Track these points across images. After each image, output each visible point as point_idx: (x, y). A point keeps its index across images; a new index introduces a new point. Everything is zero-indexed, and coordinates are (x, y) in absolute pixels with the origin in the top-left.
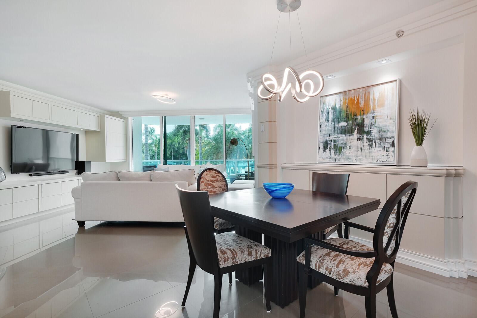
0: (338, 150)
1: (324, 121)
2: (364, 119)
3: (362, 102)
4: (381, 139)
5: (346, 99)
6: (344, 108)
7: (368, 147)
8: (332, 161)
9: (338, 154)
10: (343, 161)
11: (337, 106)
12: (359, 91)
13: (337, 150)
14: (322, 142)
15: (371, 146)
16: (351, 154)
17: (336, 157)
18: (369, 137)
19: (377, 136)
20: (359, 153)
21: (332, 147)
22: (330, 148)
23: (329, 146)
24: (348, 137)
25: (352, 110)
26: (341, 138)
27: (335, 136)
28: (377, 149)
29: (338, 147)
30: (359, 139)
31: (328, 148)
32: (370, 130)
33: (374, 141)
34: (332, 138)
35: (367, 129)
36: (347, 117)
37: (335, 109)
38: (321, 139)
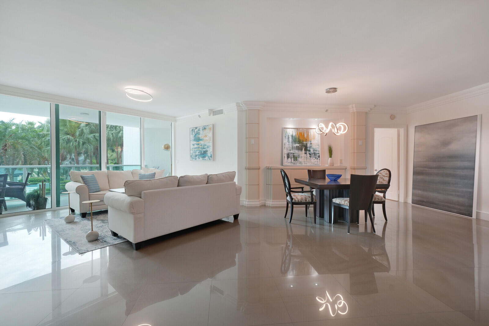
0: (295, 158)
1: (287, 142)
2: (307, 144)
3: (305, 135)
4: (314, 154)
5: (298, 132)
6: (297, 137)
7: (310, 158)
8: (292, 164)
9: (295, 160)
10: (298, 164)
11: (294, 135)
12: (304, 130)
14: (286, 154)
15: (310, 157)
16: (302, 160)
17: (295, 162)
18: (309, 152)
19: (313, 152)
20: (305, 160)
21: (292, 157)
22: (291, 157)
23: (290, 156)
24: (300, 152)
25: (301, 138)
26: (296, 152)
27: (293, 151)
28: (313, 158)
30: (305, 153)
32: (310, 149)
33: (312, 155)
34: (291, 152)
35: (308, 149)
36: (299, 142)
37: (292, 136)
38: (285, 152)
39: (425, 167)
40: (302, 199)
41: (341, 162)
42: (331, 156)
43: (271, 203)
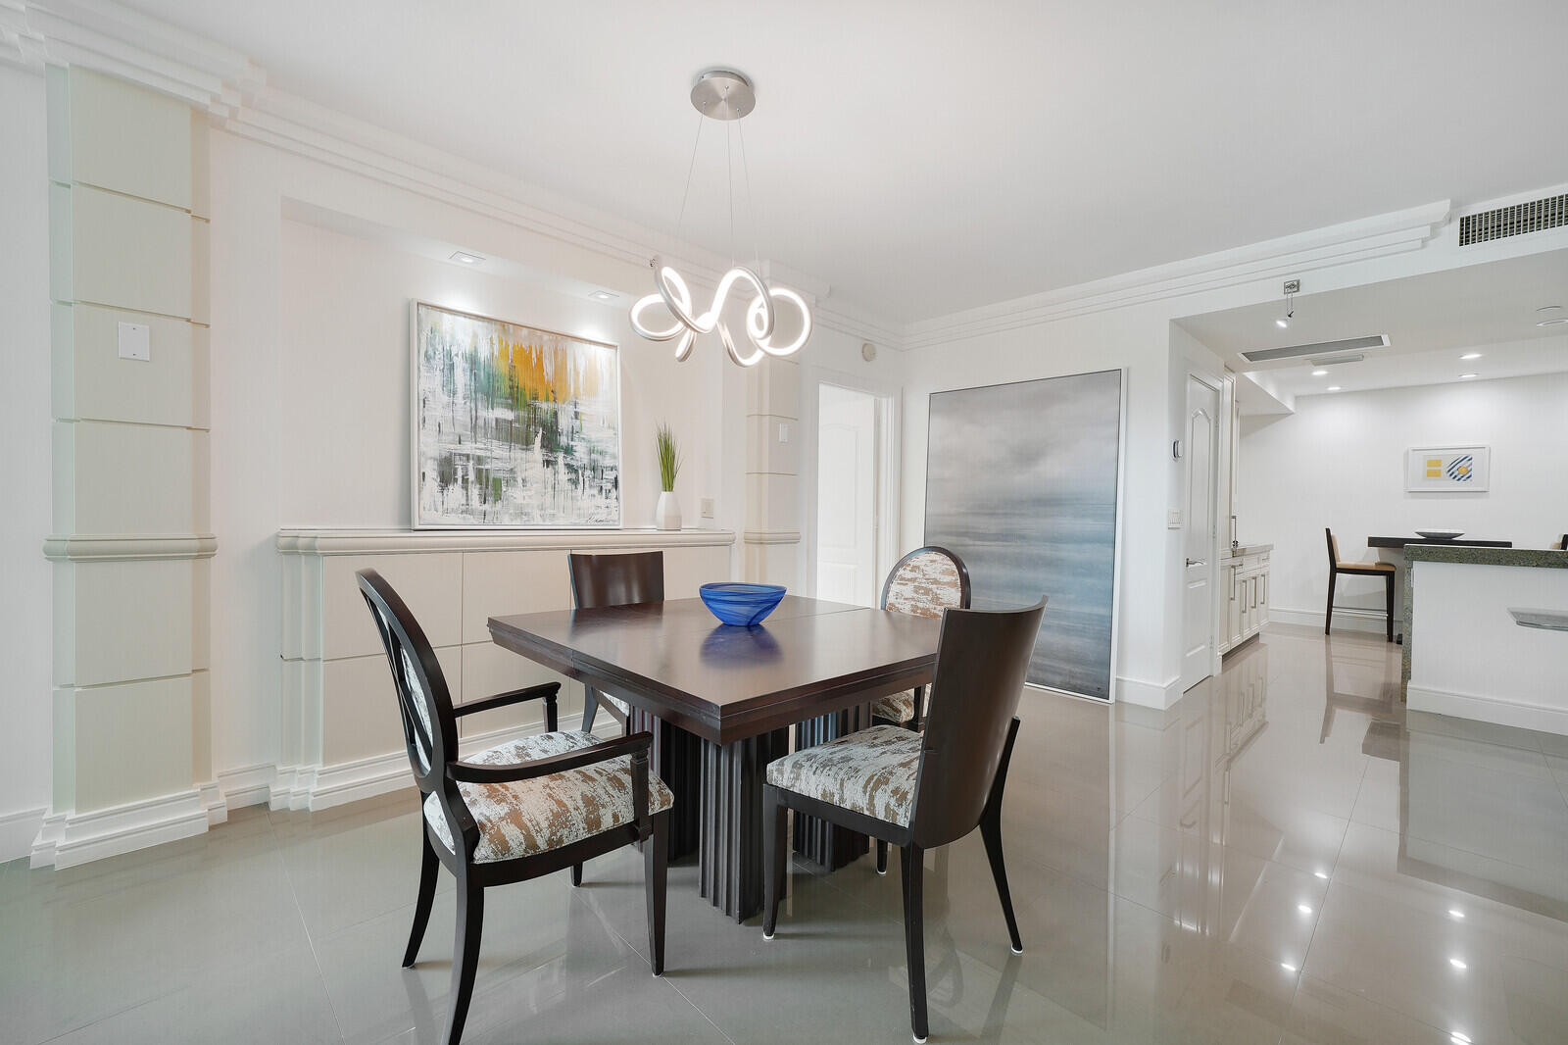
0: (491, 487)
1: (439, 389)
2: (556, 414)
3: (549, 369)
4: (594, 469)
5: (507, 346)
6: (502, 368)
7: (569, 486)
8: (472, 521)
9: (490, 499)
10: (506, 521)
11: (484, 353)
12: (541, 338)
13: (487, 488)
14: (435, 459)
15: (575, 482)
16: (527, 501)
17: (486, 507)
18: (568, 460)
19: (586, 461)
20: (548, 500)
21: (472, 477)
22: (465, 481)
23: (460, 473)
24: (518, 454)
25: (525, 381)
26: (497, 453)
27: (479, 445)
28: (588, 491)
29: (491, 480)
30: (548, 463)
31: (456, 480)
32: (571, 443)
33: (580, 472)
34: (468, 447)
35: (563, 440)
36: (511, 396)
37: (473, 361)
38: (429, 447)
39: (965, 534)
40: (560, 819)
41: (707, 512)
42: (668, 484)
43: (314, 788)
